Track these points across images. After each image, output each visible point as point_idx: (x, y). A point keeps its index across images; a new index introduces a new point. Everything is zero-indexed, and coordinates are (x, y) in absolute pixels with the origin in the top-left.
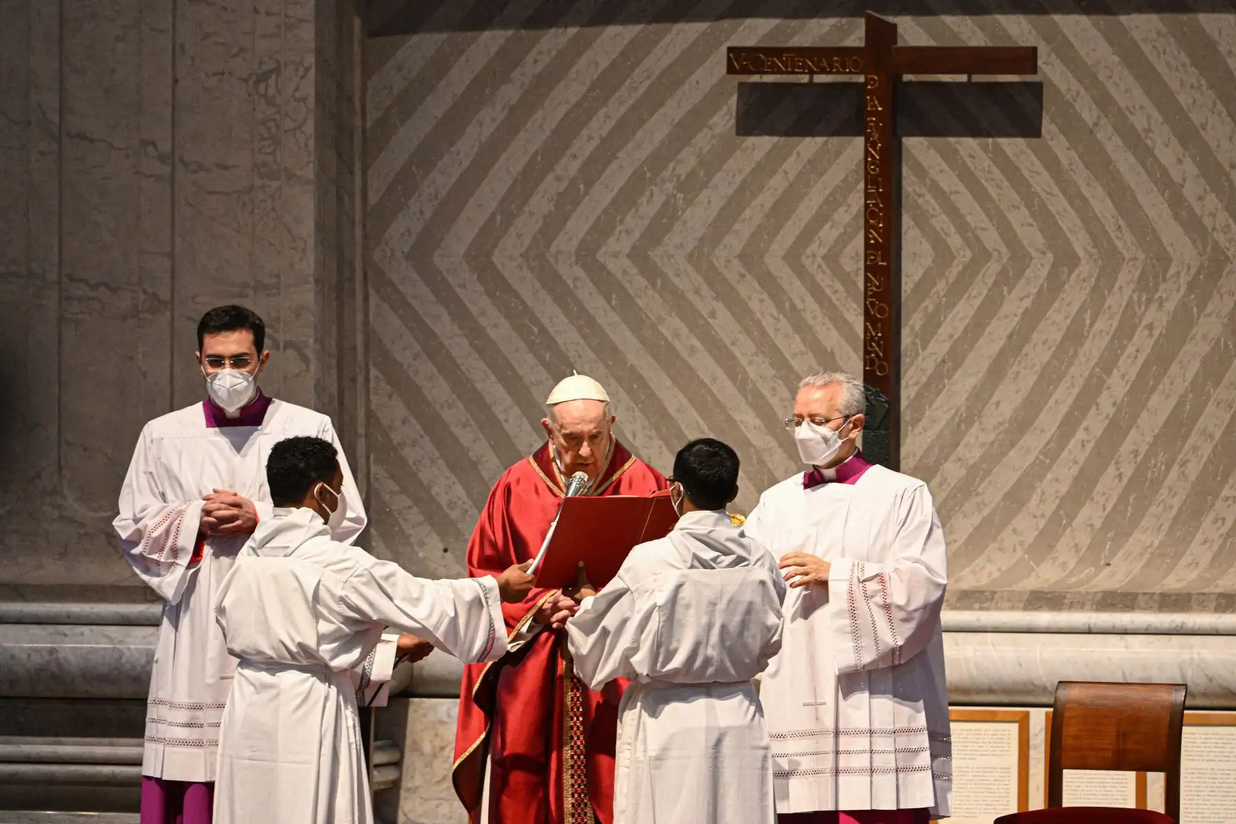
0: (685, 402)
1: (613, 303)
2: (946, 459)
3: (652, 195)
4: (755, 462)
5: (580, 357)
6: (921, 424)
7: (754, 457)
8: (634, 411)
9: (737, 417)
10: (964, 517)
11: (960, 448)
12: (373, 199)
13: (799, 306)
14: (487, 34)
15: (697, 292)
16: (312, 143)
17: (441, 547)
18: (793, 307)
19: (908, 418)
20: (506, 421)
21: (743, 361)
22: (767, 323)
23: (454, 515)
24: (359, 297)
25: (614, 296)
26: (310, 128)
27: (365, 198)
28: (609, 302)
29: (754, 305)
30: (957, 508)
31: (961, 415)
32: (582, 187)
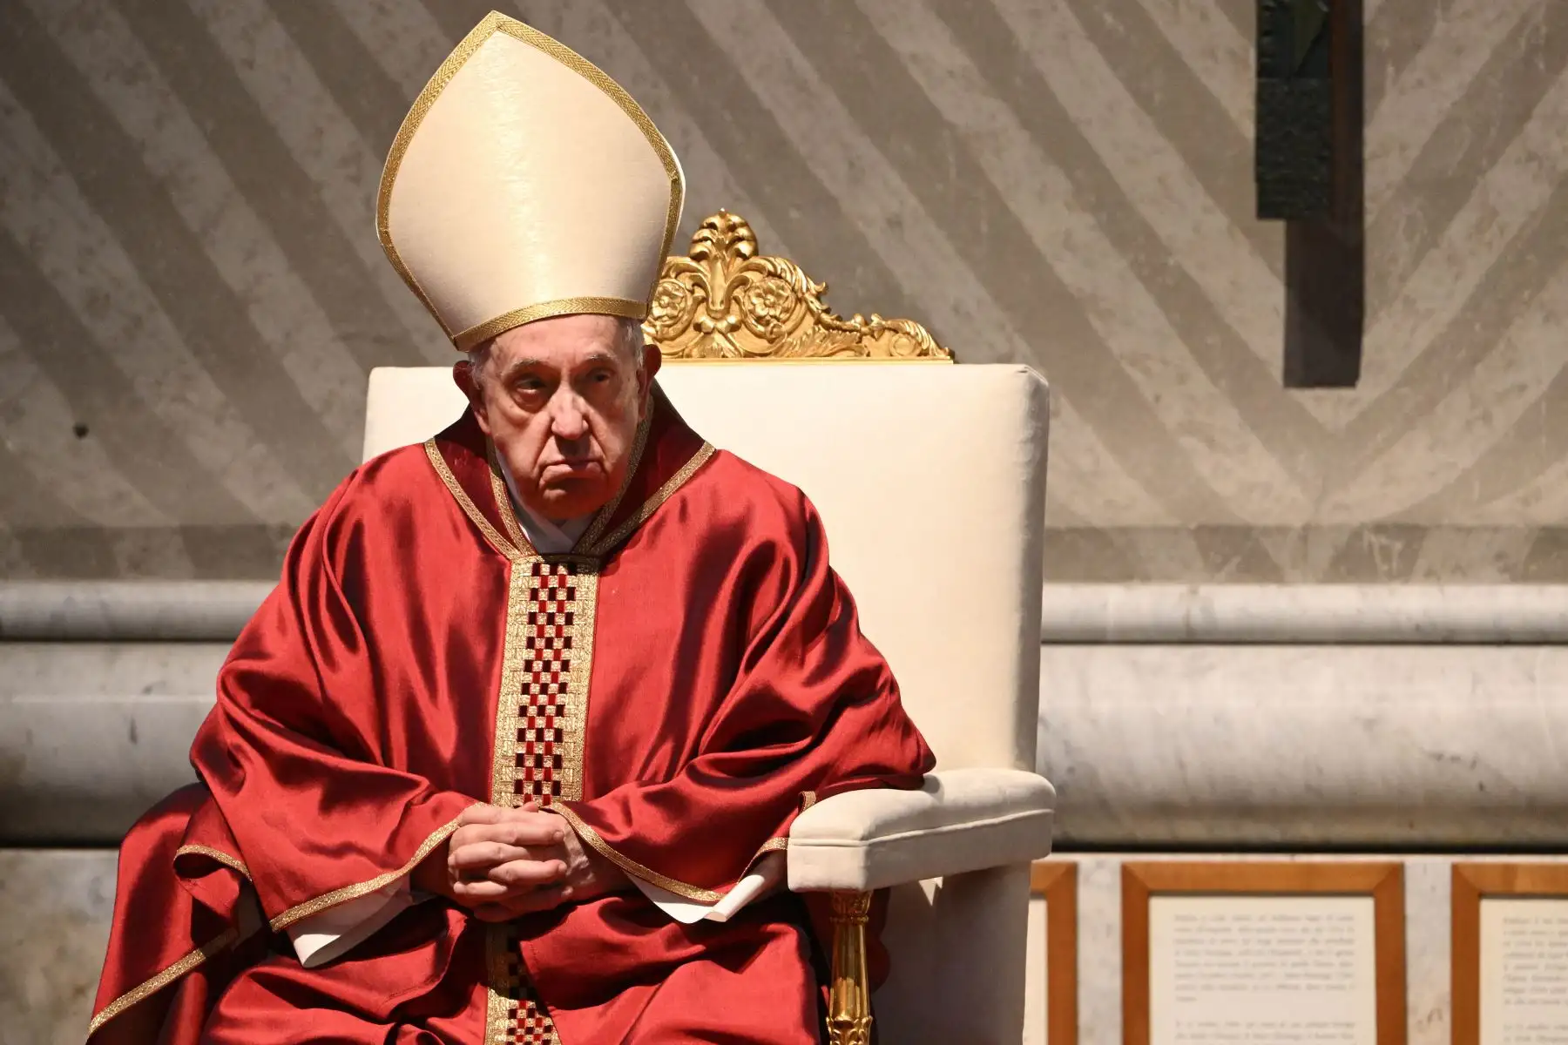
2: (1494, 156)
4: (953, 172)
6: (1422, 58)
7: (951, 159)
8: (608, 32)
9: (903, 45)
10: (1547, 319)
11: (1533, 127)
17: (69, 423)
19: (1385, 43)
20: (250, 64)
23: (105, 330)
30: (1526, 294)
31: (1537, 29)
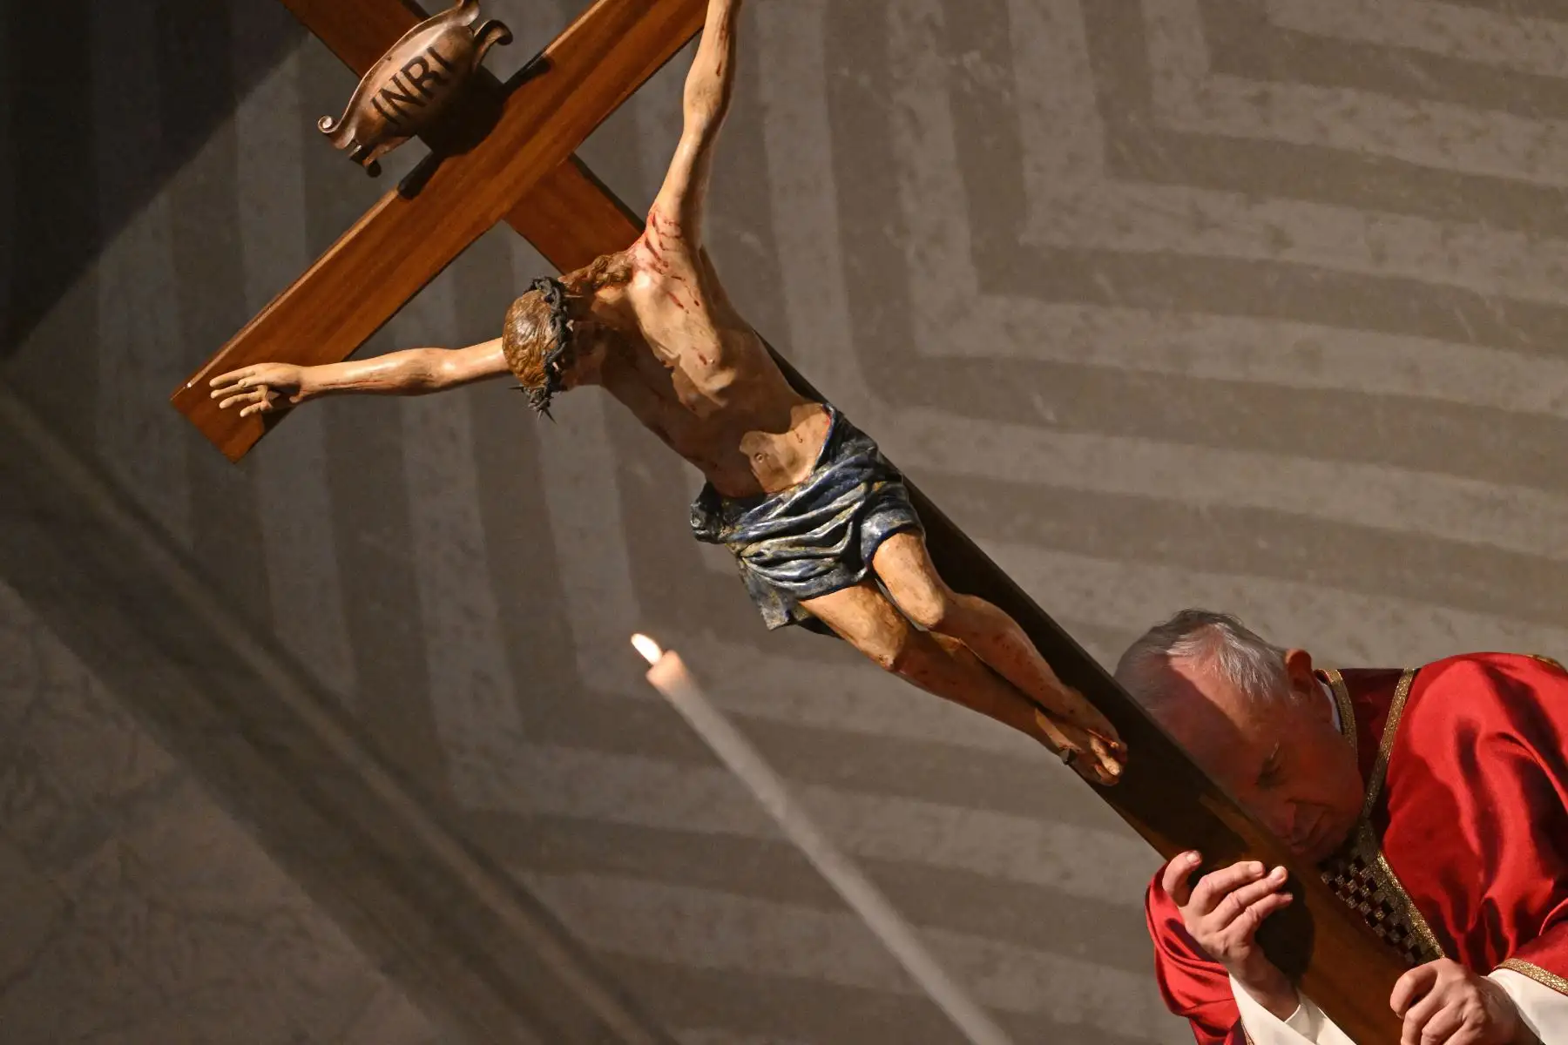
0: (1398, 476)
1: (1050, 416)
3: (911, 114)
5: (1089, 594)
12: (342, 681)
13: (1439, 46)
14: (245, 113)
15: (1200, 223)
16: (98, 688)
18: (1430, 61)
21: (1436, 275)
22: (1412, 150)
24: (510, 913)
25: (1038, 401)
26: (67, 665)
27: (323, 698)
28: (1042, 423)
29: (1345, 137)
32: (749, 238)
